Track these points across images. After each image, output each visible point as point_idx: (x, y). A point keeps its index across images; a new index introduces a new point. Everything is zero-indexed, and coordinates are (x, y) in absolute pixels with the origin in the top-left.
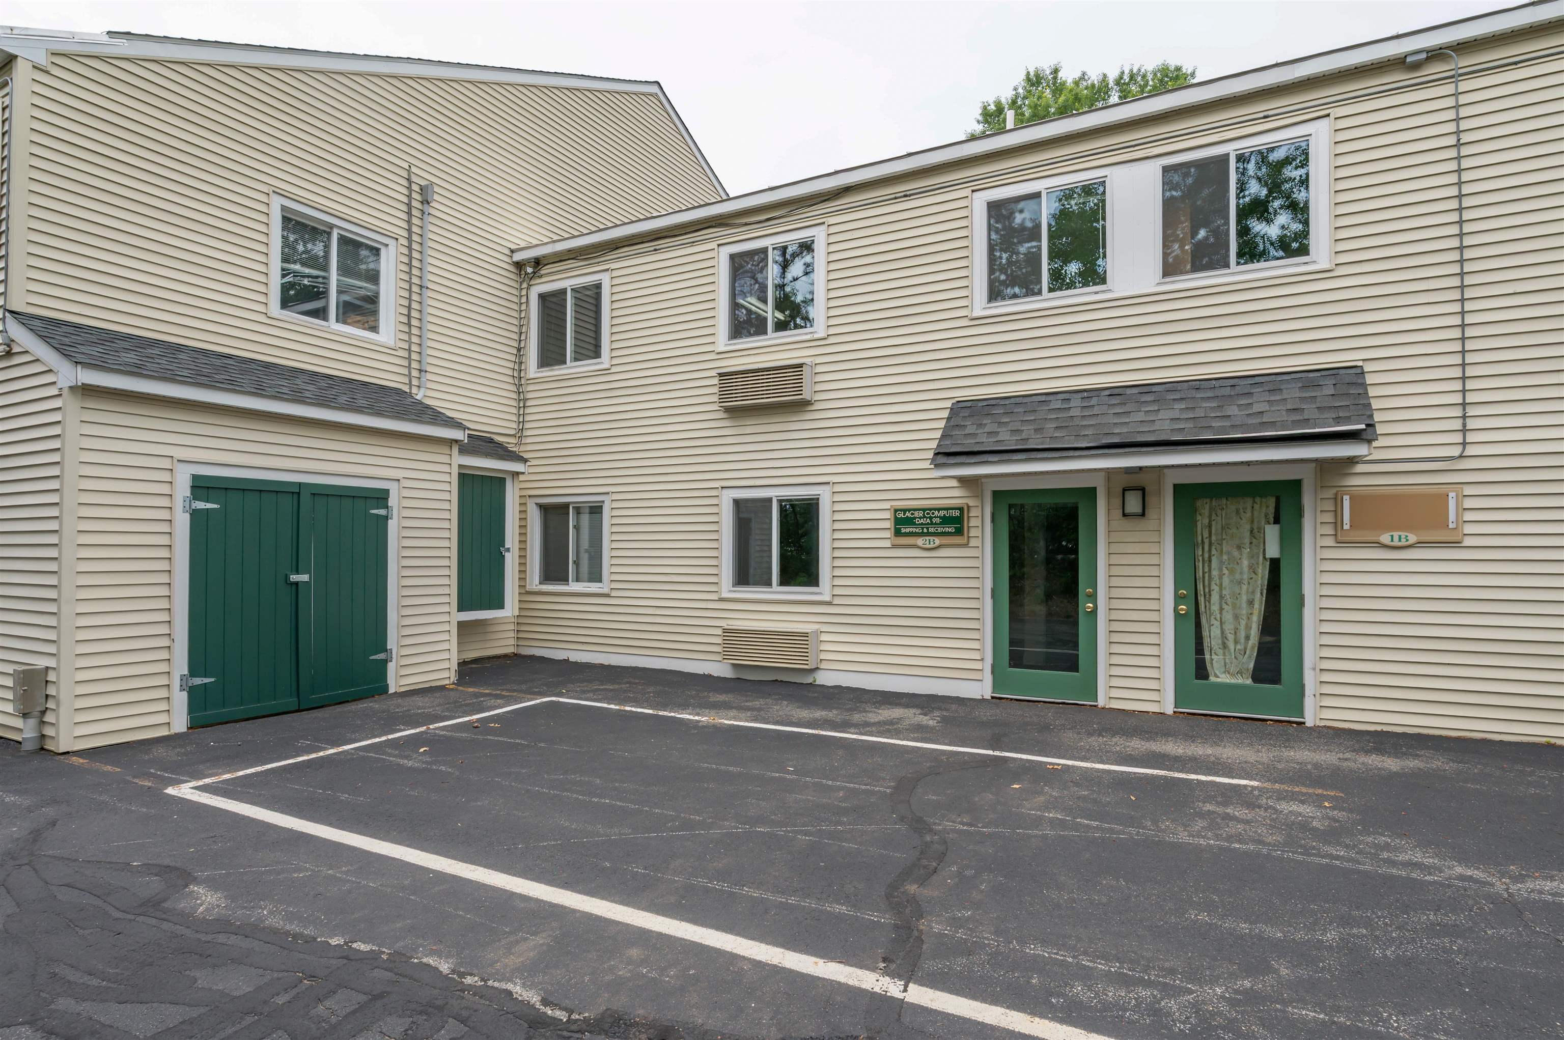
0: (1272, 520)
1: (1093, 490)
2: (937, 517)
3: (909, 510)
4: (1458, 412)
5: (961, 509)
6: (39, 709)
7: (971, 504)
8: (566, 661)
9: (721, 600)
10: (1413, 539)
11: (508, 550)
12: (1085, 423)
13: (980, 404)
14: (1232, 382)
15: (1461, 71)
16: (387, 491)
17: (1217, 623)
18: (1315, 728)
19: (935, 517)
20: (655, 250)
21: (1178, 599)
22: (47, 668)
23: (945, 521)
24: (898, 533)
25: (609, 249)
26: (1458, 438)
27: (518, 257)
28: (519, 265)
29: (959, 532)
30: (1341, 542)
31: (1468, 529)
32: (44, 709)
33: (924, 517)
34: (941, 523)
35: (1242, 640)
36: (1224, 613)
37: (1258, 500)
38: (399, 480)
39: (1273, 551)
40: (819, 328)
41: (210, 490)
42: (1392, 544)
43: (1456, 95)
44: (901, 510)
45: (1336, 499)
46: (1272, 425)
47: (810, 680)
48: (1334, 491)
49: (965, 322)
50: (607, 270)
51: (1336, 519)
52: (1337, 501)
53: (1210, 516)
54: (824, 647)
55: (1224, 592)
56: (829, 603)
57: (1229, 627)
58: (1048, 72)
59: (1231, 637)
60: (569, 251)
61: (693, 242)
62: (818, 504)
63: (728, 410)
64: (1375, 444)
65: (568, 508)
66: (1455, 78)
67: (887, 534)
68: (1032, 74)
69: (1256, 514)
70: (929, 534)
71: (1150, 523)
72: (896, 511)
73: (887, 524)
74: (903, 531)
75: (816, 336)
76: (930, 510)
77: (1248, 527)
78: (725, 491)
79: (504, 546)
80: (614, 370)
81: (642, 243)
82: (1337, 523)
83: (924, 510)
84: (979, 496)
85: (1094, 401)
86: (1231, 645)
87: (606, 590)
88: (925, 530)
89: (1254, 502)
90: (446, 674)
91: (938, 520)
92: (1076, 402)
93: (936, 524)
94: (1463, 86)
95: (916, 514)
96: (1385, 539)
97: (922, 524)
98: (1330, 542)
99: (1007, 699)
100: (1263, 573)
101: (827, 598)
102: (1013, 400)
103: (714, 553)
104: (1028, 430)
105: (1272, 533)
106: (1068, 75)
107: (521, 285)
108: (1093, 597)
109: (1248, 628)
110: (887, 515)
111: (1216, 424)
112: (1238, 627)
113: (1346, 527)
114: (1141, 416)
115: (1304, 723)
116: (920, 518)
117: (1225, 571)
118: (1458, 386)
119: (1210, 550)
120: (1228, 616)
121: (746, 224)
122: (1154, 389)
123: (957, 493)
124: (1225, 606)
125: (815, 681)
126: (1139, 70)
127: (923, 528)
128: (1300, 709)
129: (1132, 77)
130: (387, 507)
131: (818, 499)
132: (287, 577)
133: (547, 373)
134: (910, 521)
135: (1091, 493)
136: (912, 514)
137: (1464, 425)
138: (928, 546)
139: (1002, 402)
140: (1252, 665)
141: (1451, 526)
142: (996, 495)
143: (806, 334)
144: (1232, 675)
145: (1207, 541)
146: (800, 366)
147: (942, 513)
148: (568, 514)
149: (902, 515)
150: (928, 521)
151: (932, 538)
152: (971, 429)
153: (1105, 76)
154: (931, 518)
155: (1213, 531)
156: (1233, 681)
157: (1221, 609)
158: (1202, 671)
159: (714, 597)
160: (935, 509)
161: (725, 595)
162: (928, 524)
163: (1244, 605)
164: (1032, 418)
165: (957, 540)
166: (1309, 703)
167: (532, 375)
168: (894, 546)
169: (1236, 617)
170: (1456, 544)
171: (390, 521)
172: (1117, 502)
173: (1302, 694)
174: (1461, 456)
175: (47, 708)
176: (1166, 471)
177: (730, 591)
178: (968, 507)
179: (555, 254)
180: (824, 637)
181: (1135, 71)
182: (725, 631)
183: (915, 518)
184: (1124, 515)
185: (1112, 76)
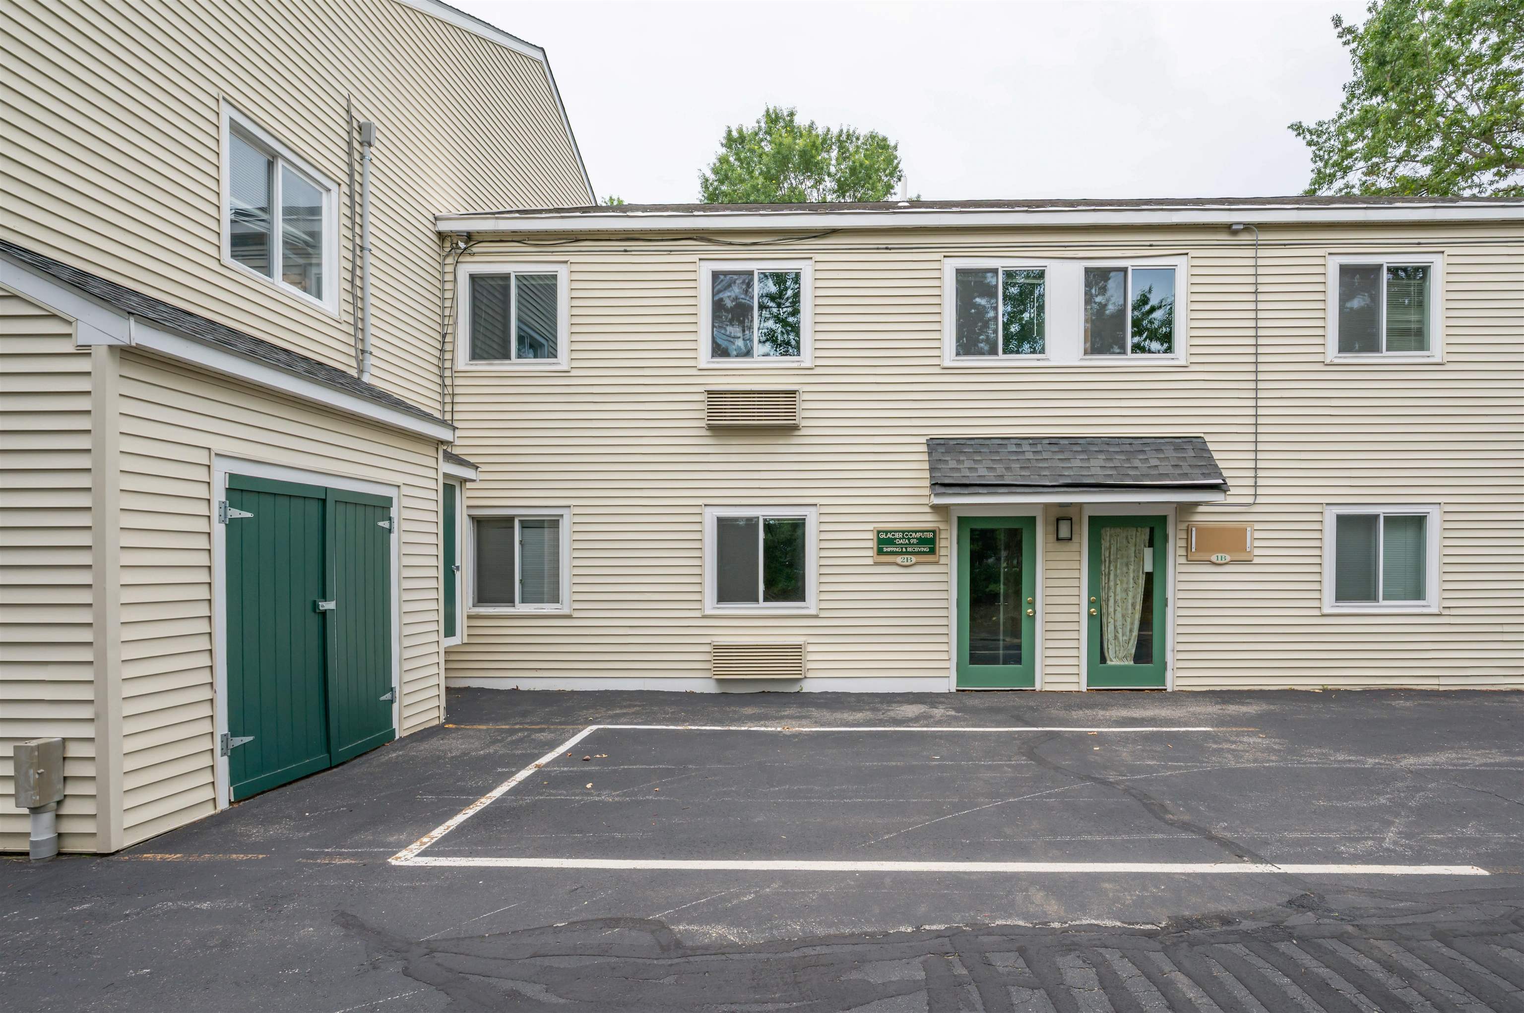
0: (1147, 545)
1: (1034, 519)
2: (915, 538)
3: (891, 532)
4: (1251, 473)
5: (934, 532)
6: (57, 798)
7: (941, 528)
8: (516, 691)
9: (705, 617)
10: (1228, 558)
11: (458, 568)
12: (1041, 465)
13: (952, 442)
14: (1129, 441)
15: (1259, 242)
16: (390, 499)
17: (1112, 621)
18: (1174, 693)
19: (913, 538)
20: (626, 251)
21: (1091, 604)
22: (64, 739)
23: (922, 541)
24: (880, 552)
25: (566, 239)
26: (1251, 491)
27: (443, 226)
28: (442, 236)
29: (932, 551)
30: (1190, 561)
31: (1257, 552)
32: (62, 798)
33: (903, 538)
34: (917, 544)
35: (1128, 633)
36: (1117, 612)
37: (1139, 529)
38: (399, 486)
39: (1148, 568)
40: (807, 356)
41: (244, 493)
42: (1217, 562)
43: (1256, 258)
44: (883, 532)
45: (1188, 530)
46: (1166, 476)
47: (795, 689)
48: (1186, 524)
49: (937, 370)
50: (566, 262)
51: (1187, 544)
52: (1188, 531)
53: (1110, 541)
54: (810, 657)
55: (1117, 598)
56: (816, 617)
57: (1119, 624)
58: (785, 114)
59: (1120, 631)
60: (514, 232)
61: (671, 251)
62: (804, 524)
63: (711, 428)
64: (1228, 493)
65: (514, 520)
66: (1256, 246)
67: (870, 553)
68: (771, 111)
69: (1138, 540)
70: (907, 553)
71: (1073, 546)
72: (879, 532)
73: (870, 544)
74: (885, 550)
75: (803, 365)
76: (909, 532)
77: (1133, 549)
78: (708, 509)
79: (454, 565)
80: (573, 373)
81: (609, 240)
82: (1188, 548)
83: (903, 532)
84: (947, 521)
85: (1039, 448)
86: (1120, 636)
87: (566, 611)
88: (904, 550)
89: (1137, 531)
90: (435, 713)
91: (915, 541)
92: (1026, 448)
93: (913, 544)
94: (1261, 253)
95: (897, 535)
96: (1214, 558)
97: (901, 544)
98: (1183, 560)
99: (969, 690)
100: (1142, 581)
101: (813, 612)
102: (977, 441)
103: (697, 571)
104: (1000, 469)
105: (1148, 553)
106: (801, 121)
107: (444, 260)
108: (1032, 604)
109: (1132, 624)
110: (870, 536)
111: (1131, 473)
112: (1125, 623)
113: (1193, 550)
114: (1077, 463)
115: (1166, 690)
116: (900, 539)
117: (1118, 582)
118: (1252, 456)
119: (1109, 567)
120: (1119, 616)
121: (731, 244)
122: (1080, 441)
123: (929, 518)
124: (1118, 608)
125: (801, 690)
126: (854, 132)
127: (902, 548)
128: (1163, 681)
129: (849, 136)
130: (390, 519)
131: (804, 519)
132: (315, 605)
133: (482, 366)
134: (891, 542)
135: (1032, 520)
136: (893, 535)
137: (1256, 482)
138: (906, 563)
139: (969, 442)
140: (1133, 651)
141: (1248, 550)
142: (960, 519)
143: (793, 362)
144: (1121, 659)
145: (1107, 560)
146: (794, 392)
147: (918, 535)
148: (513, 527)
149: (884, 536)
150: (907, 541)
151: (909, 557)
152: (952, 464)
153: (829, 130)
154: (909, 539)
155: (1112, 553)
156: (1122, 663)
157: (1115, 610)
158: (1103, 660)
159: (698, 614)
160: (913, 532)
161: (708, 612)
162: (907, 544)
163: (1130, 607)
164: (998, 458)
165: (930, 558)
166: (1169, 675)
167: (460, 368)
168: (876, 564)
169: (1123, 616)
170: (1248, 562)
171: (392, 535)
172: (1052, 529)
173: (1165, 669)
174: (1254, 503)
175: (65, 796)
176: (1085, 505)
177: (714, 608)
178: (940, 530)
179: (495, 232)
180: (810, 648)
181: (851, 132)
182: (716, 647)
183: (895, 539)
184: (1058, 539)
185: (835, 131)
